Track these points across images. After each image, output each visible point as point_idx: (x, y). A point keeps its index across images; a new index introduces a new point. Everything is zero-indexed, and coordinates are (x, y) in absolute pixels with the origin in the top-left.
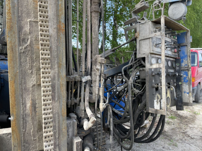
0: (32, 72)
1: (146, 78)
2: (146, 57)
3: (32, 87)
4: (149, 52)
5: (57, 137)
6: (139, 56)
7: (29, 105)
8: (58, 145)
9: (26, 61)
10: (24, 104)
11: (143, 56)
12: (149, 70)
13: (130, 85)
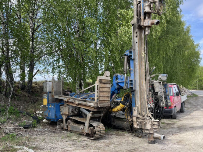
1: (159, 98)
2: (158, 92)
12: (159, 95)
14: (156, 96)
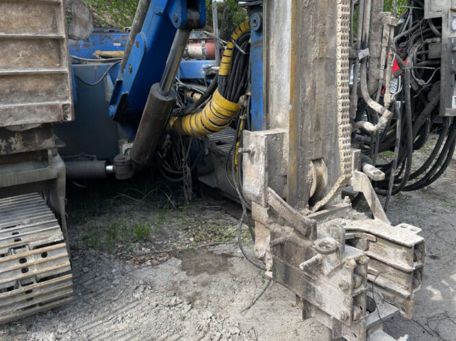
0: (314, 38)
1: (442, 57)
2: (443, 16)
3: (313, 62)
4: (450, 7)
5: (333, 141)
6: (428, 15)
7: (308, 89)
8: (334, 155)
9: (309, 21)
10: (304, 87)
11: (437, 15)
12: (448, 41)
13: (409, 71)
14: (426, 46)
